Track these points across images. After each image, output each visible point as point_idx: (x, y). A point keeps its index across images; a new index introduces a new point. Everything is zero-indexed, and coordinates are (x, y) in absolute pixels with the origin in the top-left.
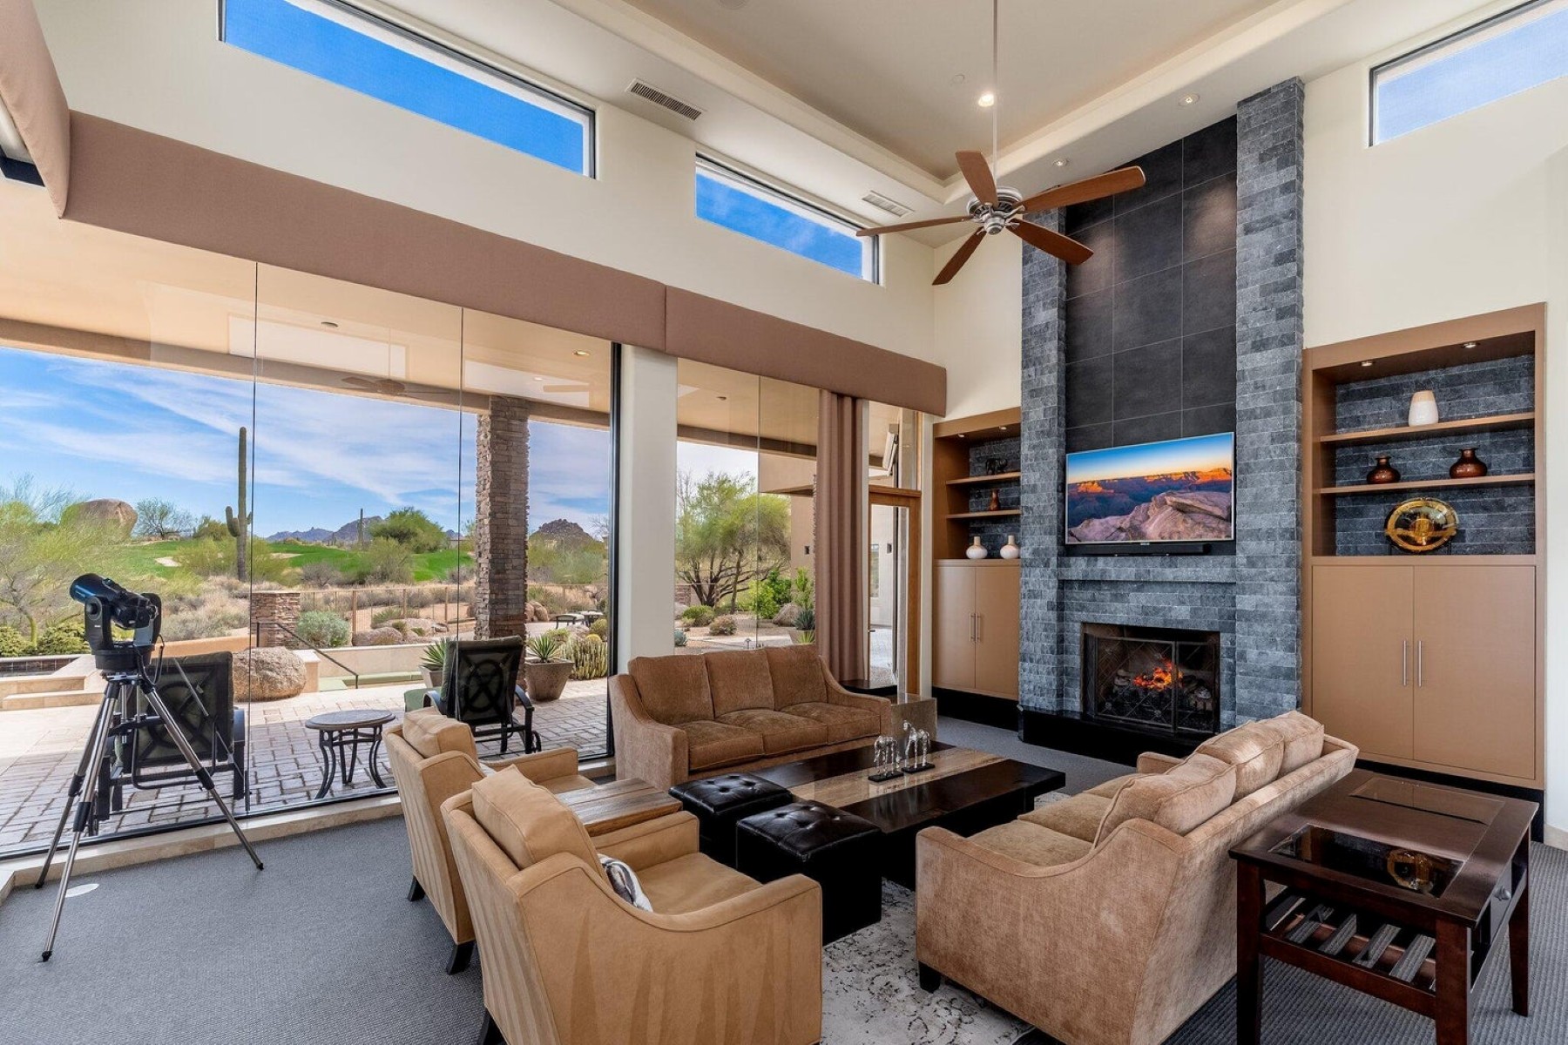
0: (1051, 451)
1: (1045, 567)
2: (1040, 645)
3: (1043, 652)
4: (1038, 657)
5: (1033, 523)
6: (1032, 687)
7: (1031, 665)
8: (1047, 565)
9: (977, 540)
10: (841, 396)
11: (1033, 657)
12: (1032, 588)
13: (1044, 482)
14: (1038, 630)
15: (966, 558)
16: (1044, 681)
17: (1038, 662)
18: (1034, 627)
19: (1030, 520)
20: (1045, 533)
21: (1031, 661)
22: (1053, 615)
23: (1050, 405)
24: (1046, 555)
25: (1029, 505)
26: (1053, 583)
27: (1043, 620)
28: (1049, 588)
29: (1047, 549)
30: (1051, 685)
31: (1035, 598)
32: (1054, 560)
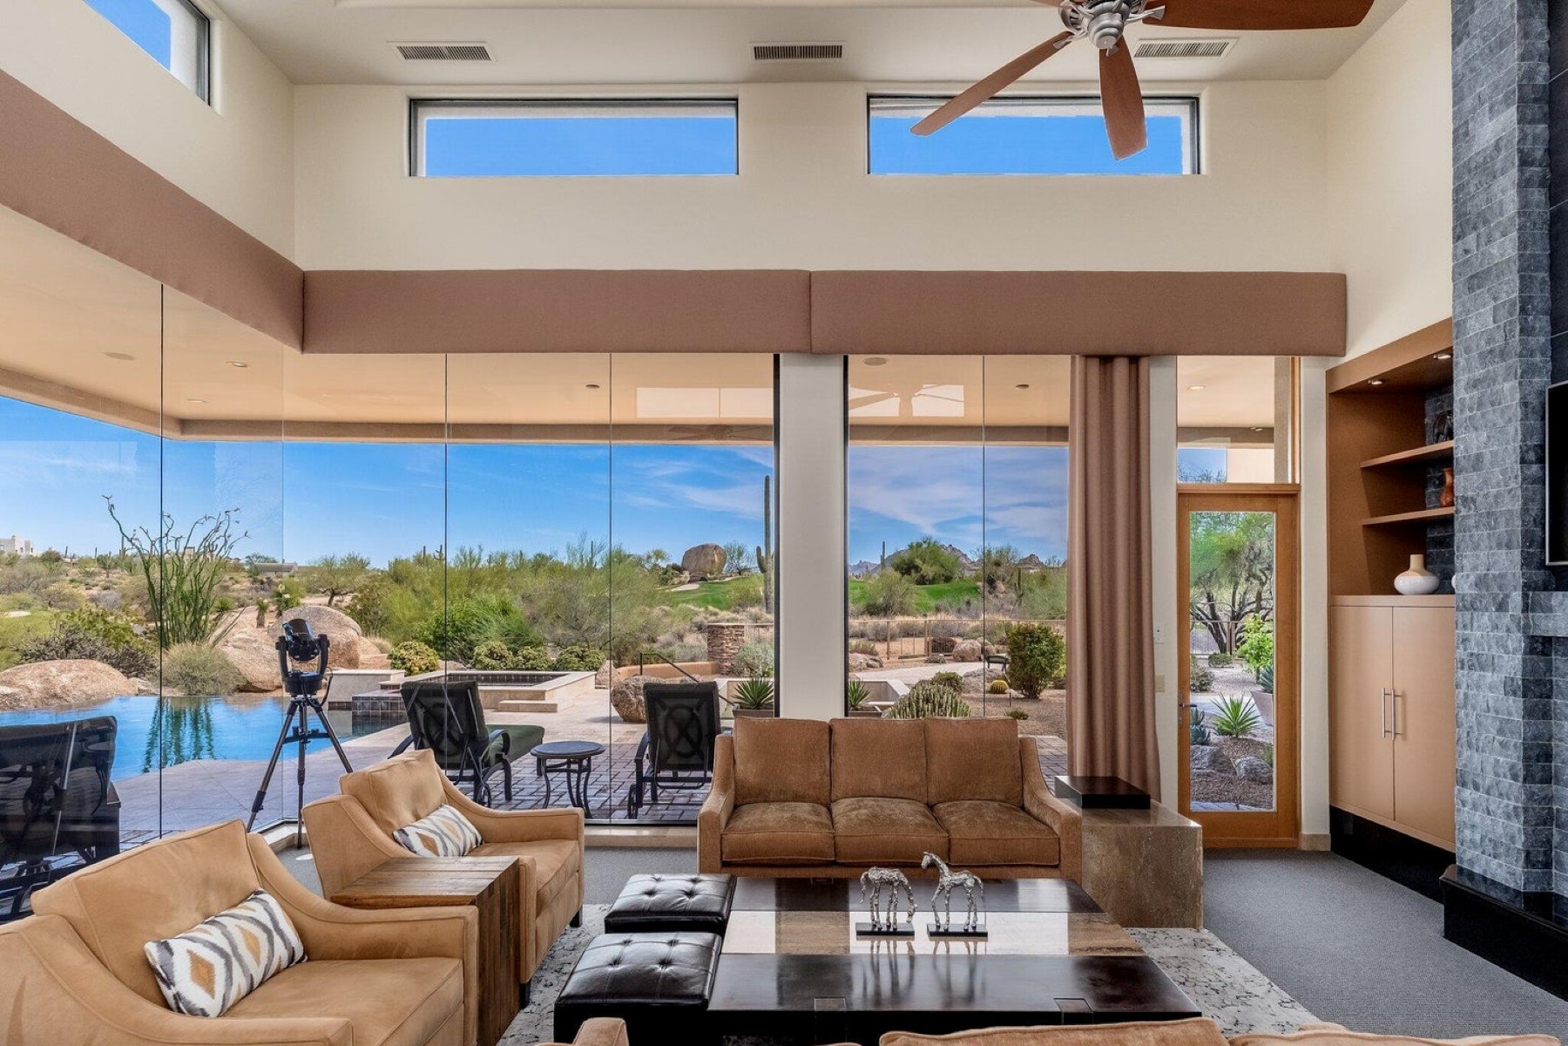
0: (1507, 386)
1: (1497, 610)
2: (1492, 760)
3: (1496, 774)
4: (1487, 782)
5: (1477, 527)
6: (1478, 837)
7: (1476, 795)
8: (1501, 607)
9: (1415, 560)
10: (1106, 360)
11: (1479, 780)
12: (1475, 651)
13: (1495, 448)
14: (1488, 732)
15: (1396, 593)
16: (1500, 830)
17: (1488, 793)
18: (1479, 724)
19: (1471, 522)
20: (1499, 546)
21: (1476, 787)
22: (1515, 705)
23: (1504, 298)
24: (1500, 588)
25: (1470, 494)
26: (1517, 641)
27: (1497, 712)
28: (1507, 652)
29: (1502, 576)
30: (1512, 839)
31: (1482, 669)
32: (1516, 597)
